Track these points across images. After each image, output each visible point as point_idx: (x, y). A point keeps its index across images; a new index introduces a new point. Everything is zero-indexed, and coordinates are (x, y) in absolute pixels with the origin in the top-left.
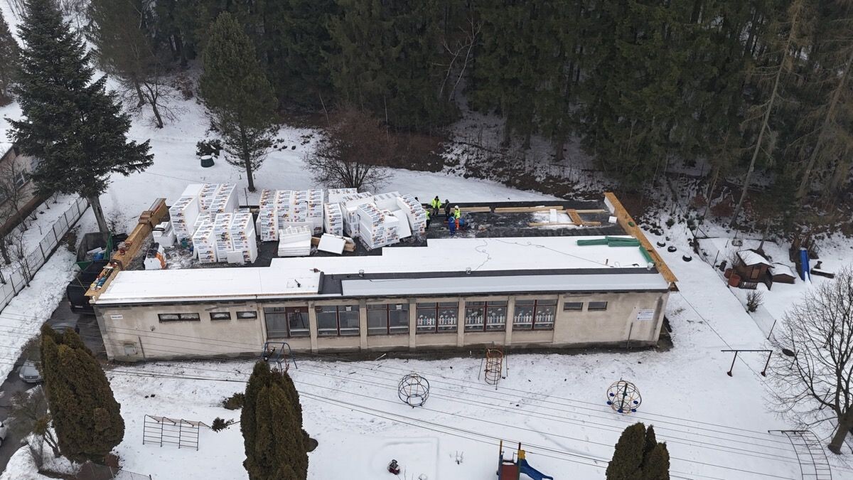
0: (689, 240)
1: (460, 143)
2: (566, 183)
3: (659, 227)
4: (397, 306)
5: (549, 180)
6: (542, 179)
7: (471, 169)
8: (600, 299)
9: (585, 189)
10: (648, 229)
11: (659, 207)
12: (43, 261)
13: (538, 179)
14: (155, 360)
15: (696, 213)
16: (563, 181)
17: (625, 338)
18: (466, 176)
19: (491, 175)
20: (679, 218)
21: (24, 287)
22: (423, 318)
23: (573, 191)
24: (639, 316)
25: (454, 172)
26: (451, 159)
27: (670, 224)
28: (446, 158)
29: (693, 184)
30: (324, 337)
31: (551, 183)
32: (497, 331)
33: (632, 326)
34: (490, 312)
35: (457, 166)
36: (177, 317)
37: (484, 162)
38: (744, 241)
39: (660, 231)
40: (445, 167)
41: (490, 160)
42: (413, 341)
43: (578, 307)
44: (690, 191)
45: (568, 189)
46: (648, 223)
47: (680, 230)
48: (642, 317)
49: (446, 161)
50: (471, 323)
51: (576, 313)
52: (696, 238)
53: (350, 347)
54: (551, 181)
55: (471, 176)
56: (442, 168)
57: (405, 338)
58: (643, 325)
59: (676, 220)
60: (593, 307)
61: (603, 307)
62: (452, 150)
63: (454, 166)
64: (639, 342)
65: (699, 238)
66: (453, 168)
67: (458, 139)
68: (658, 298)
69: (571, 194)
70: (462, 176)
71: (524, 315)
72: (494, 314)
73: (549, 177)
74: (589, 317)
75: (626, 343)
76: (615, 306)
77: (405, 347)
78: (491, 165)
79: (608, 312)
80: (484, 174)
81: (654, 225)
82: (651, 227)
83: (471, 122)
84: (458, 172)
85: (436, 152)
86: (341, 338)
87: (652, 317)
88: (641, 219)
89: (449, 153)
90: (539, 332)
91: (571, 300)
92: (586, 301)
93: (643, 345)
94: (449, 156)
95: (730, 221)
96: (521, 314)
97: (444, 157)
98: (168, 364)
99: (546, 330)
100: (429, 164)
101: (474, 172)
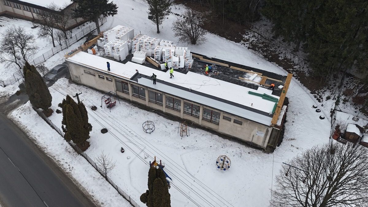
0: (332, 109)
1: (254, 32)
2: (291, 64)
3: (322, 98)
4: (159, 94)
5: (285, 60)
6: (282, 58)
7: (252, 45)
8: (240, 120)
9: (299, 69)
10: (317, 97)
11: (328, 89)
12: (76, 41)
13: (280, 58)
14: (84, 85)
15: (345, 97)
16: (291, 62)
17: (250, 140)
18: (249, 48)
19: (260, 50)
20: (334, 97)
21: (66, 48)
22: (169, 102)
23: (293, 68)
24: (257, 133)
25: (244, 45)
26: (246, 38)
27: (328, 98)
28: (244, 37)
29: (355, 82)
30: (134, 96)
31: (285, 62)
32: (196, 117)
33: (253, 136)
34: (194, 109)
35: (247, 42)
36: (89, 73)
37: (260, 43)
38: (360, 120)
39: (321, 100)
40: (242, 41)
41: (263, 43)
42: (164, 109)
43: (229, 120)
44: (352, 85)
45: (291, 67)
46: (318, 94)
47: (331, 103)
48: (259, 134)
49: (243, 39)
50: (187, 111)
51: (228, 122)
52: (335, 109)
53: (143, 103)
54: (286, 61)
55: (251, 48)
56: (240, 41)
57: (162, 107)
58: (259, 138)
59: (332, 98)
60: (235, 122)
61: (240, 123)
62: (248, 34)
63: (246, 42)
64: (256, 145)
65: (336, 110)
66: (245, 43)
67: (255, 30)
68: (266, 129)
69: (291, 69)
70: (247, 47)
71: (207, 115)
72: (195, 110)
73: (285, 58)
74: (234, 126)
75: (250, 142)
76: (245, 125)
77: (161, 111)
78: (262, 46)
79: (242, 126)
80: (257, 49)
81: (320, 97)
82: (318, 97)
83: (265, 23)
84: (246, 45)
85: (241, 34)
86: (140, 99)
87: (263, 136)
88: (316, 92)
89: (246, 35)
90: (213, 124)
91: (226, 115)
92: (233, 118)
93: (258, 146)
94: (246, 37)
95: (361, 107)
96: (206, 114)
97: (244, 36)
98: (87, 88)
99: (216, 124)
100: (236, 38)
101: (253, 47)
